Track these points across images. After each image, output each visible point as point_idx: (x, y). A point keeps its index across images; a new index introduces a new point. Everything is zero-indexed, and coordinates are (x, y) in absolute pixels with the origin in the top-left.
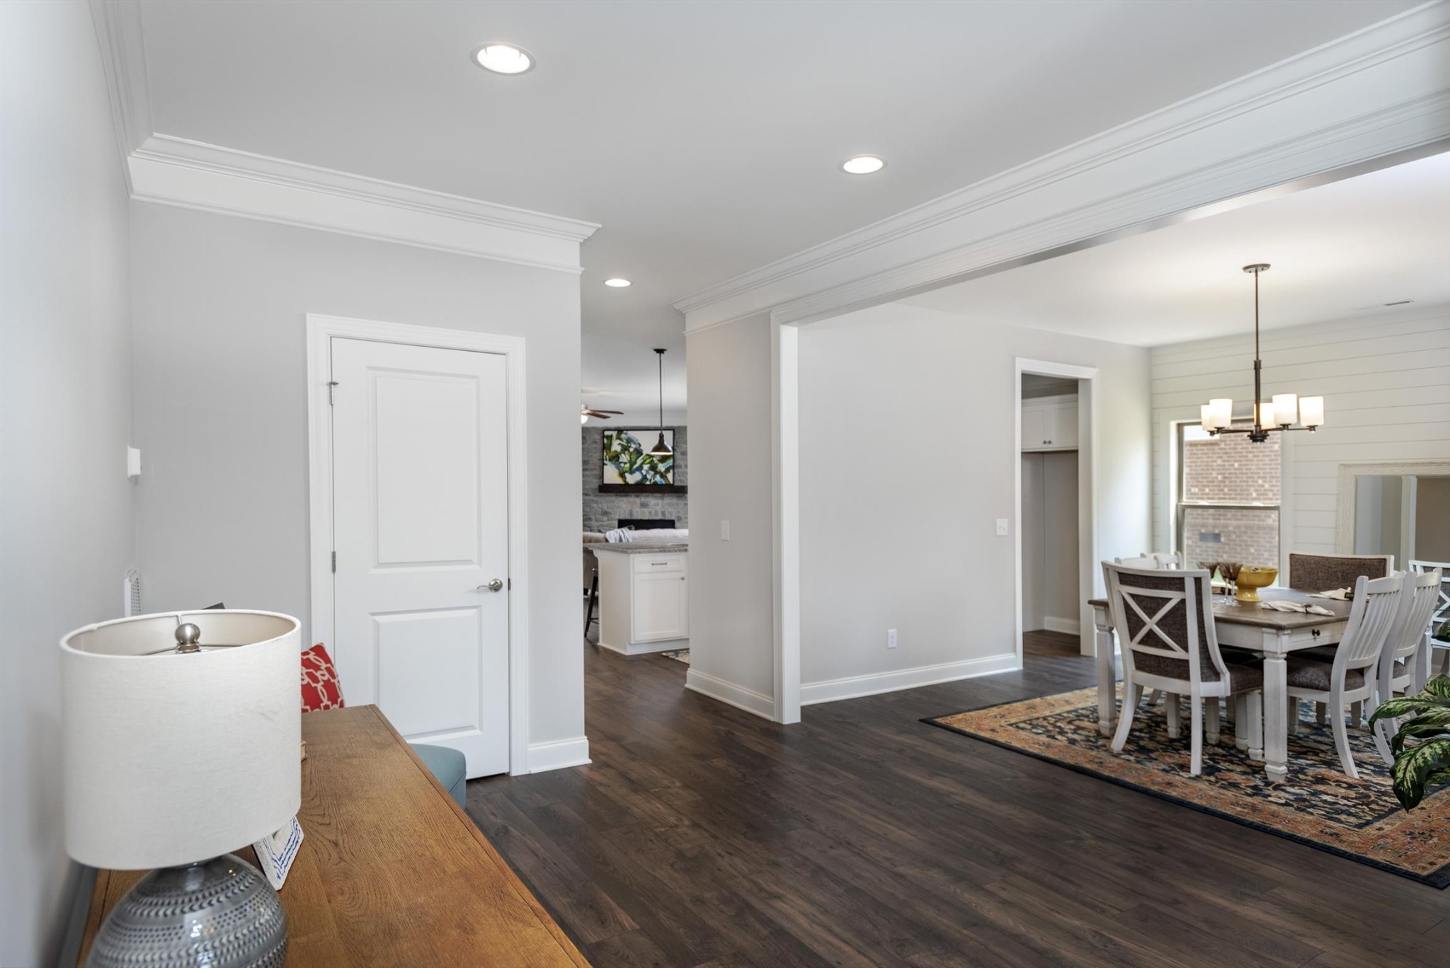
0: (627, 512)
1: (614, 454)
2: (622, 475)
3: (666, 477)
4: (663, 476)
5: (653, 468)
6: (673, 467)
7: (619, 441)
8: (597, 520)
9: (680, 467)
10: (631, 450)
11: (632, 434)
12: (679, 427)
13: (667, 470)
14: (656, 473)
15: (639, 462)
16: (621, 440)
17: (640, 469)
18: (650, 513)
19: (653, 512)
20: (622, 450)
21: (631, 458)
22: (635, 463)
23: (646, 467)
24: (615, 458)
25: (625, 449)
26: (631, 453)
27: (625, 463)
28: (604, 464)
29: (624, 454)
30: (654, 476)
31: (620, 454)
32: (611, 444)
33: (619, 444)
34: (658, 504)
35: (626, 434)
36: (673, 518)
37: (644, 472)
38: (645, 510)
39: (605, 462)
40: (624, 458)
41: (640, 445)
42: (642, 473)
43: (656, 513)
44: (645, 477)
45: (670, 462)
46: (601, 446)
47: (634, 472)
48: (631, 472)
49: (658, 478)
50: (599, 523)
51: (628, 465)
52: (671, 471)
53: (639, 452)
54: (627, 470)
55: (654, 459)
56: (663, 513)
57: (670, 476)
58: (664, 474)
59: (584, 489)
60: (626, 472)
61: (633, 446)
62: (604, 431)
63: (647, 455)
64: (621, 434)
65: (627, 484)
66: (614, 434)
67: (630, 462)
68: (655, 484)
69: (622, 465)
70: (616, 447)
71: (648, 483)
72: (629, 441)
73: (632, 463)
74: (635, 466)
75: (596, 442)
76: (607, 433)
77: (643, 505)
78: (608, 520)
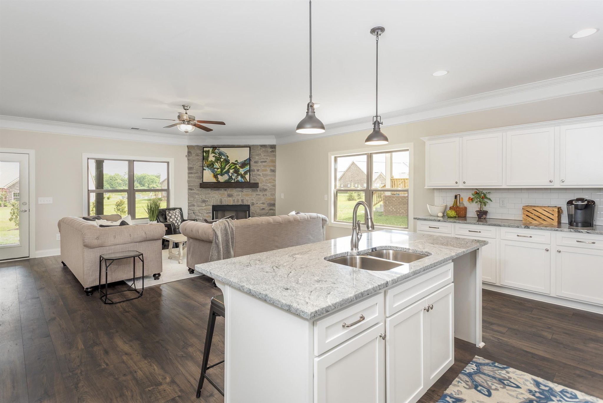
0: (219, 200)
1: (210, 163)
2: (216, 176)
3: (245, 177)
4: (242, 177)
5: (236, 171)
6: (249, 171)
7: (213, 155)
8: (198, 206)
9: (254, 171)
10: (222, 160)
11: (222, 150)
12: (253, 145)
13: (246, 173)
14: (238, 175)
15: (227, 168)
16: (215, 153)
17: (227, 172)
18: (234, 201)
19: (236, 201)
20: (215, 160)
21: (221, 165)
22: (225, 168)
23: (231, 171)
24: (211, 166)
25: (218, 159)
26: (222, 162)
27: (218, 169)
28: (203, 169)
29: (217, 162)
30: (237, 177)
31: (214, 162)
32: (208, 156)
33: (213, 156)
34: (239, 195)
35: (218, 150)
36: (249, 204)
37: (230, 174)
38: (230, 198)
39: (204, 168)
40: (217, 165)
41: (228, 157)
42: (229, 175)
43: (238, 201)
44: (231, 178)
45: (247, 168)
46: (202, 158)
47: (224, 175)
48: (222, 175)
49: (239, 178)
50: (199, 208)
51: (219, 170)
52: (248, 173)
53: (227, 161)
54: (219, 173)
55: (237, 166)
56: (242, 201)
57: (247, 177)
58: (244, 175)
59: (189, 186)
60: (218, 174)
61: (223, 157)
62: (204, 148)
63: (232, 163)
64: (215, 150)
65: (219, 182)
66: (211, 150)
67: (221, 168)
68: (238, 182)
69: (216, 170)
70: (211, 158)
71: (233, 181)
72: (221, 154)
73: (222, 169)
74: (224, 171)
75: (198, 155)
76: (205, 149)
77: (230, 196)
78: (206, 206)
